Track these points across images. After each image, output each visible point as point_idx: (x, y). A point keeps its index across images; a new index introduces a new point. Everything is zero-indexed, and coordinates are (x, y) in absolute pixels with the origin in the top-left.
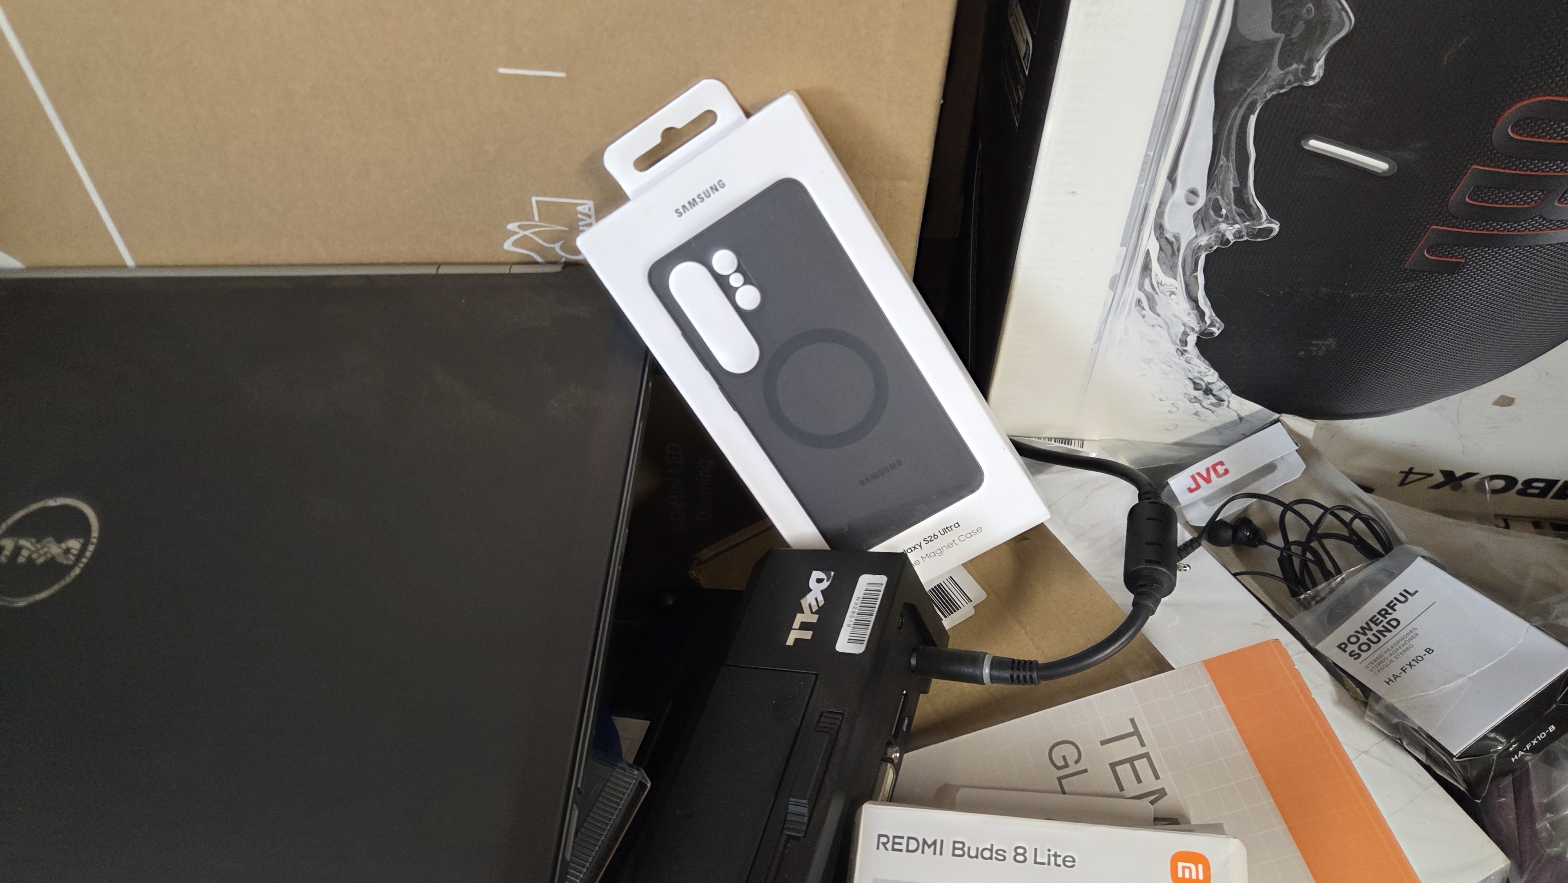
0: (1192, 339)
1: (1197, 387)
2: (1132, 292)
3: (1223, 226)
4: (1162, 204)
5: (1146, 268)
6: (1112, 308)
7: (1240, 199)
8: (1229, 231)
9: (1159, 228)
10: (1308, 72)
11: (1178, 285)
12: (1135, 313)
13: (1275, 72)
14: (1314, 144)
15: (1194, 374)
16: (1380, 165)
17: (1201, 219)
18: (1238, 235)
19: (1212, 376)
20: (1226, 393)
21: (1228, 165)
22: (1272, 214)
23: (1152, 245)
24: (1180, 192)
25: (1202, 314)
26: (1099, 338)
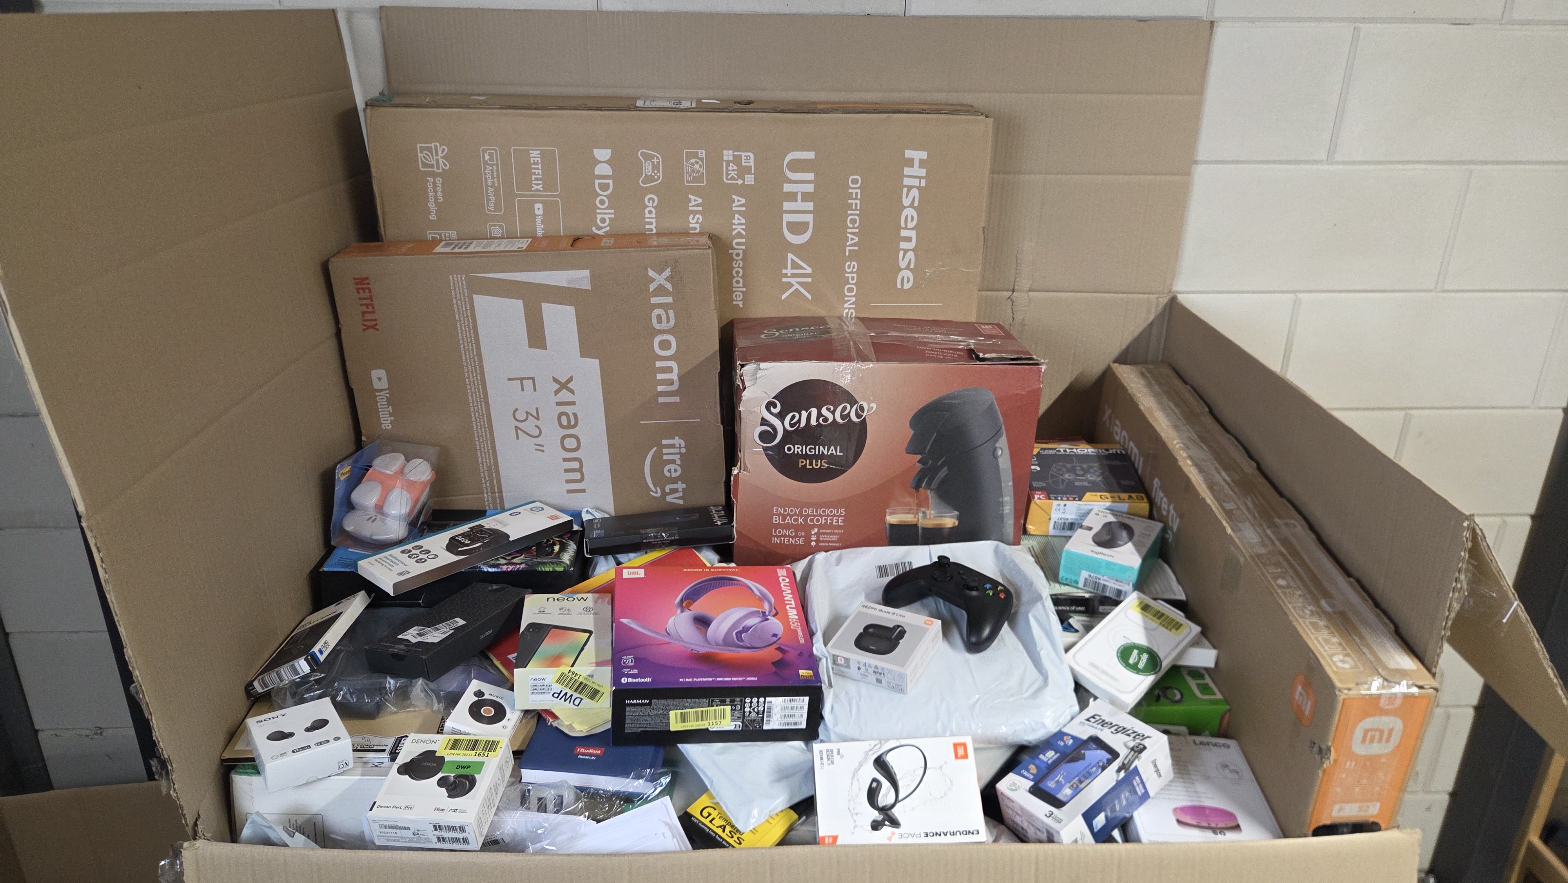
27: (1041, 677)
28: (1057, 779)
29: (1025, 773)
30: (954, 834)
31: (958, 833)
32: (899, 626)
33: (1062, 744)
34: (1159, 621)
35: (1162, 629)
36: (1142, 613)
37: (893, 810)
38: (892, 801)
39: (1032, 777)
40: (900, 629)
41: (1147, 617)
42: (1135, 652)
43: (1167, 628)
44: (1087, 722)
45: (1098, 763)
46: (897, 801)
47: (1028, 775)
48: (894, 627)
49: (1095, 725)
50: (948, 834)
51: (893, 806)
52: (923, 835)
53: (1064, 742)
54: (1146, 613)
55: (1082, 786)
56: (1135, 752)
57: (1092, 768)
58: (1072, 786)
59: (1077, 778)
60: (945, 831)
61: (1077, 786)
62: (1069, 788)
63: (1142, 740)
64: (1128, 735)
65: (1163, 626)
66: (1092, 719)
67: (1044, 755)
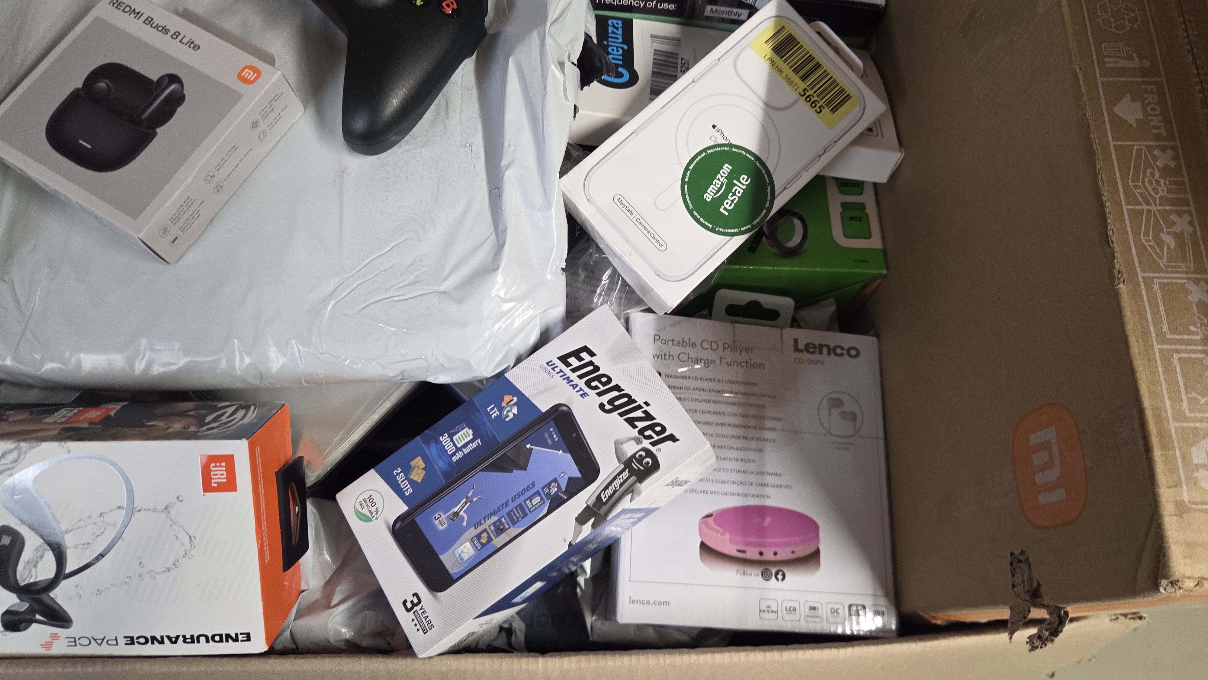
27: (493, 236)
28: (456, 509)
29: (400, 478)
30: (193, 640)
31: (202, 639)
32: (173, 79)
33: (495, 413)
34: (802, 85)
35: (803, 106)
36: (772, 63)
37: (52, 594)
38: (51, 574)
39: (409, 492)
40: (173, 87)
41: (780, 71)
42: (727, 168)
43: (813, 104)
44: (561, 366)
45: (548, 486)
46: (60, 575)
47: (405, 485)
48: (161, 79)
49: (574, 376)
50: (181, 639)
51: (53, 584)
52: (122, 641)
53: (501, 409)
54: (780, 62)
55: (498, 542)
56: (632, 472)
57: (531, 498)
58: (479, 537)
59: (494, 519)
60: (173, 635)
61: (490, 539)
62: (472, 541)
63: (654, 444)
64: (631, 422)
65: (808, 98)
66: (573, 361)
67: (451, 436)
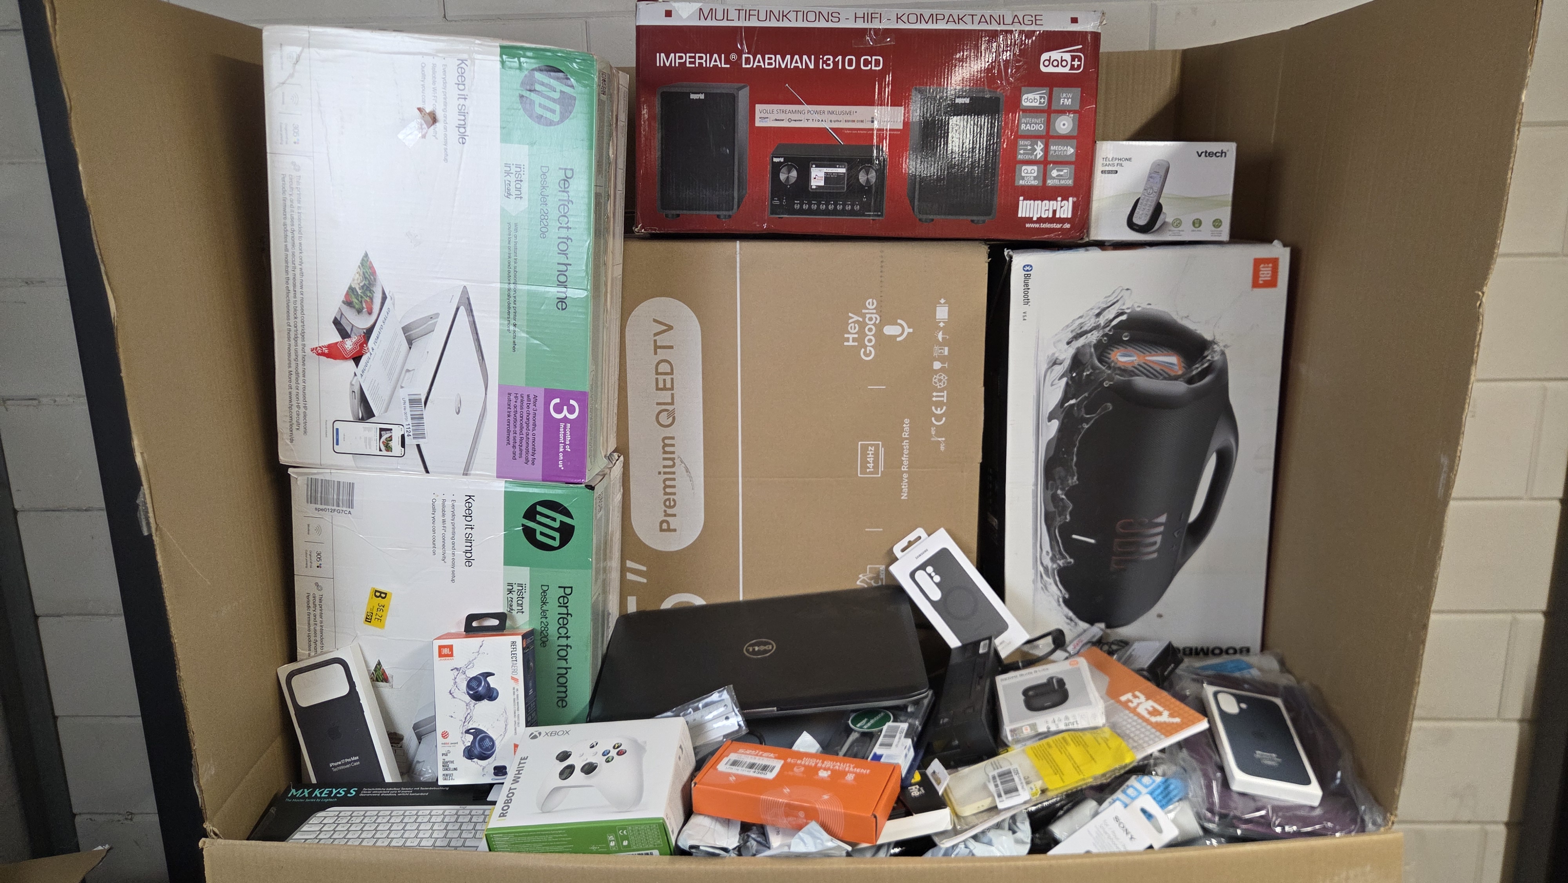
0: (1061, 600)
1: (1067, 618)
2: (1040, 585)
3: (1058, 561)
4: (1041, 556)
5: (1041, 576)
6: (1035, 590)
7: (1061, 553)
8: (1061, 563)
9: (1042, 563)
10: (1066, 518)
11: (1051, 581)
12: (1042, 592)
13: (1058, 519)
14: (1074, 536)
15: (1065, 613)
16: (1092, 541)
17: (1053, 560)
18: (1063, 564)
19: (1071, 614)
20: (1077, 620)
21: (1054, 543)
22: (1071, 557)
23: (1041, 569)
24: (1044, 553)
25: (1061, 591)
26: (1034, 602)
